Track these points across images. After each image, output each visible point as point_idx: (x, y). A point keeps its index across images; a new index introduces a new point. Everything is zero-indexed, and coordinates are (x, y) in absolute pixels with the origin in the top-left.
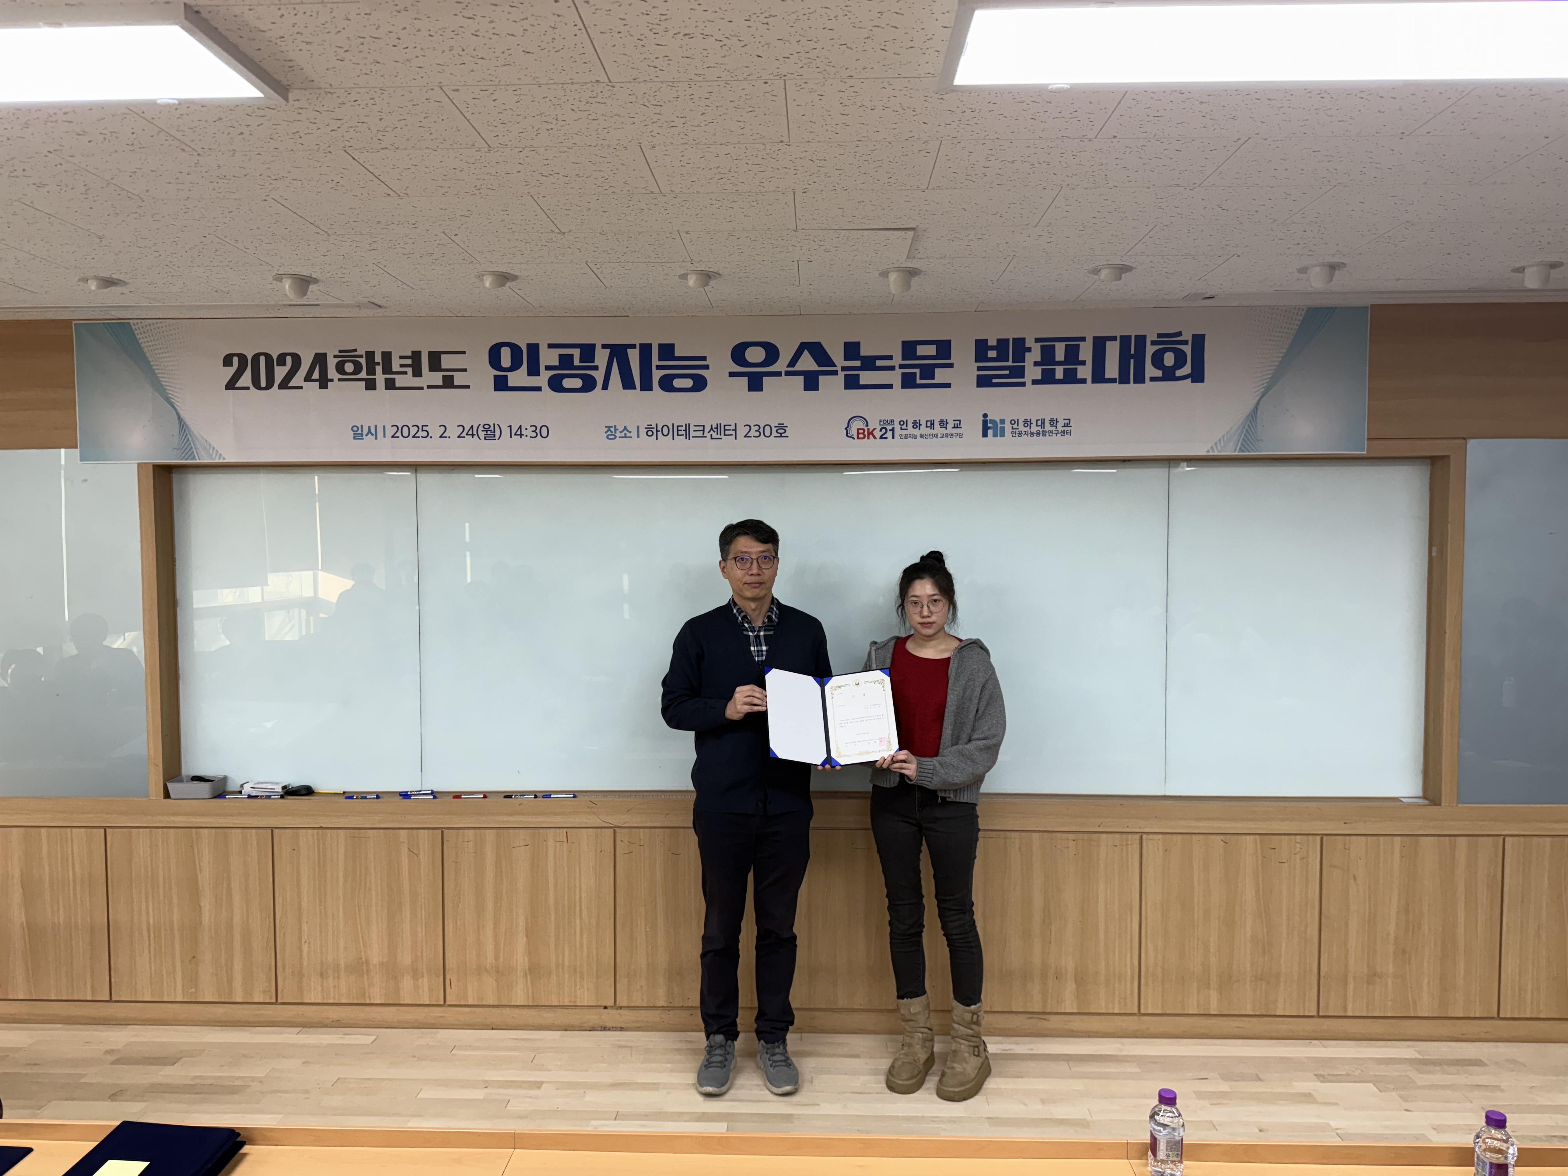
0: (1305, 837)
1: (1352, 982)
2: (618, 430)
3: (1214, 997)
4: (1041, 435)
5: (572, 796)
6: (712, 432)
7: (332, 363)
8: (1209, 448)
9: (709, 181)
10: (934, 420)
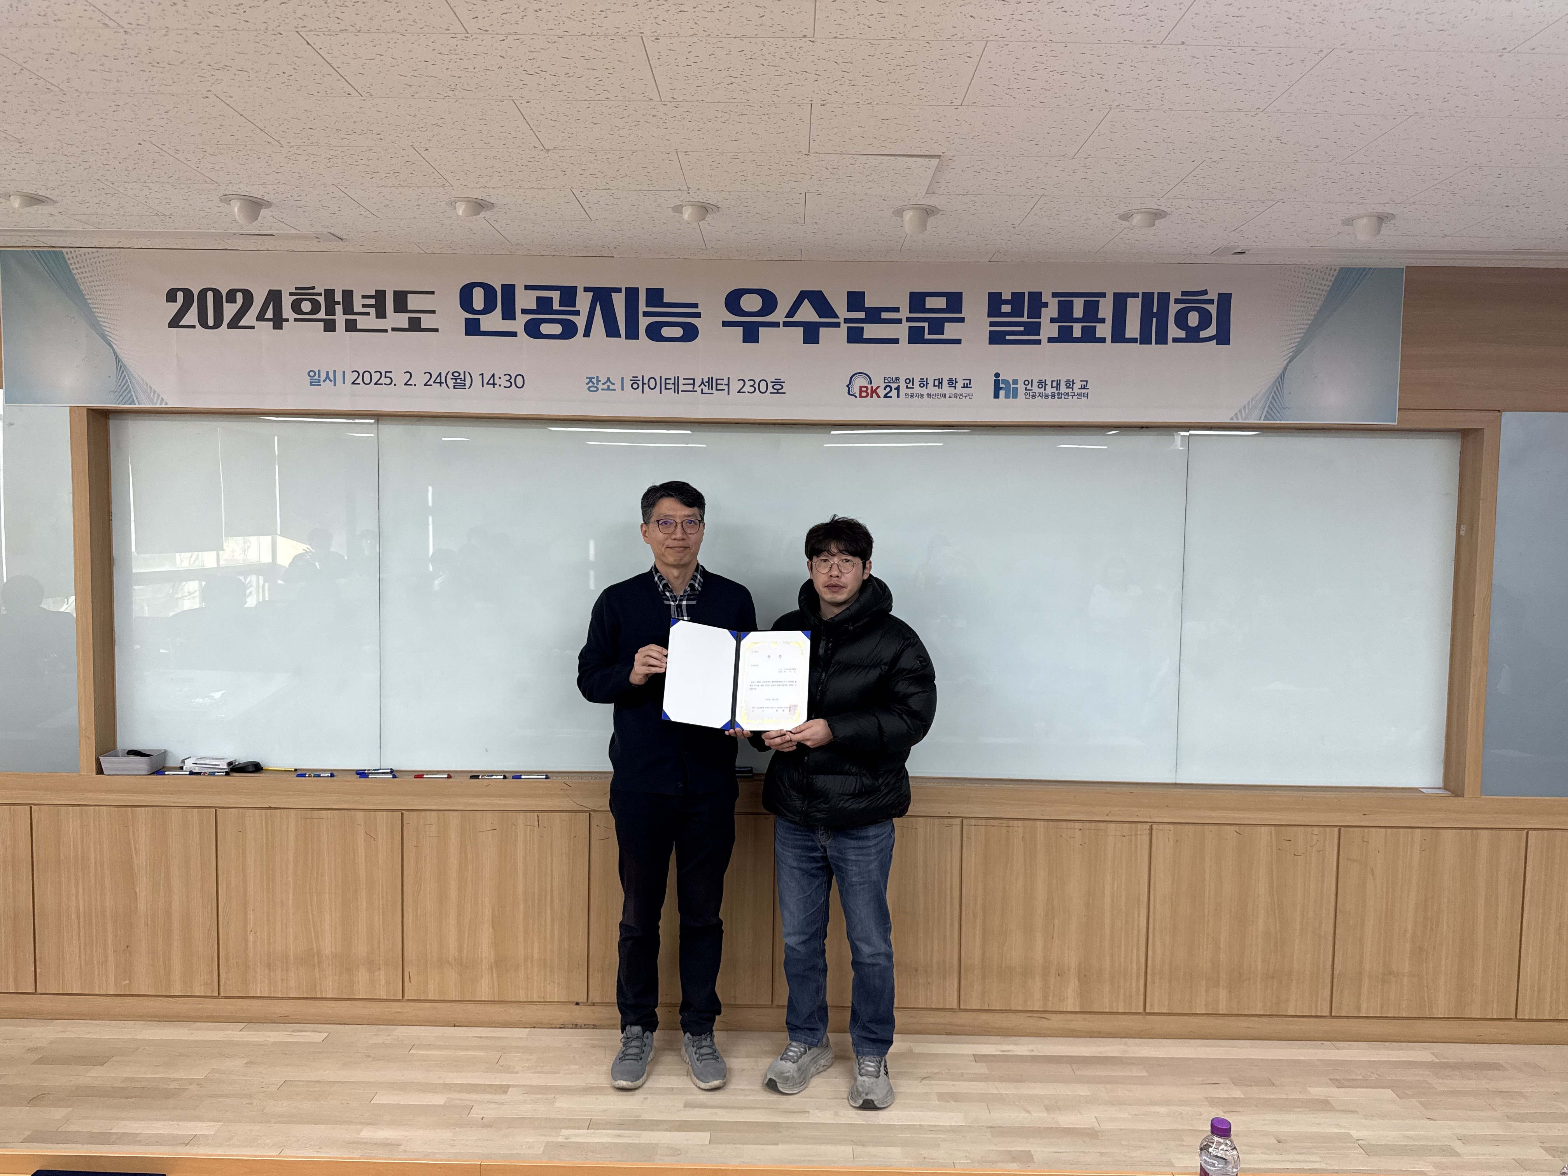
0: (1322, 829)
1: (1367, 980)
2: (600, 381)
3: (1223, 994)
4: (1056, 397)
5: (544, 777)
6: (703, 386)
7: (287, 301)
8: (1232, 414)
9: (715, 87)
10: (942, 379)
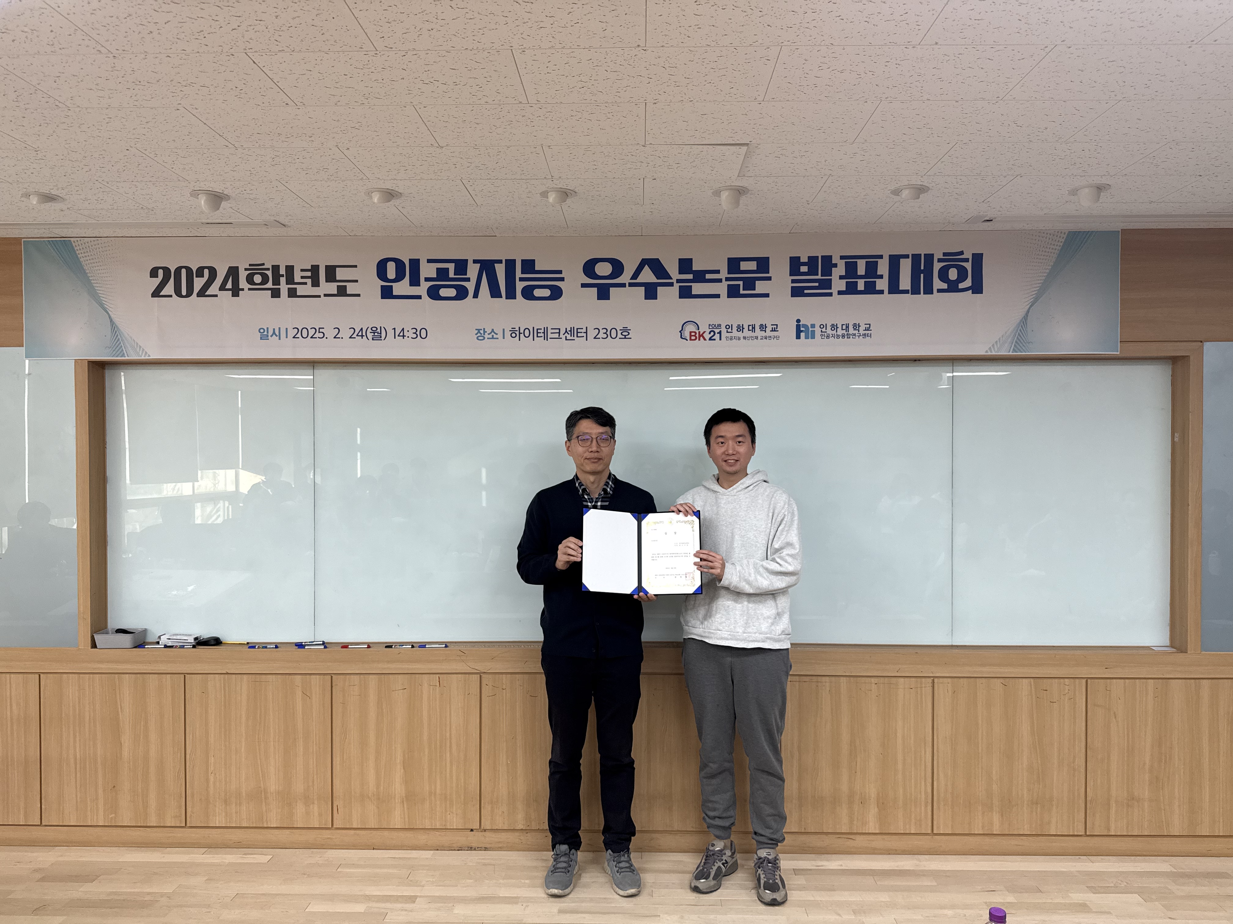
0: (1072, 680)
1: (1114, 805)
2: (486, 332)
3: (996, 818)
4: (846, 337)
5: (444, 646)
6: (566, 334)
7: (243, 275)
8: (987, 349)
9: (571, 90)
10: (755, 325)
